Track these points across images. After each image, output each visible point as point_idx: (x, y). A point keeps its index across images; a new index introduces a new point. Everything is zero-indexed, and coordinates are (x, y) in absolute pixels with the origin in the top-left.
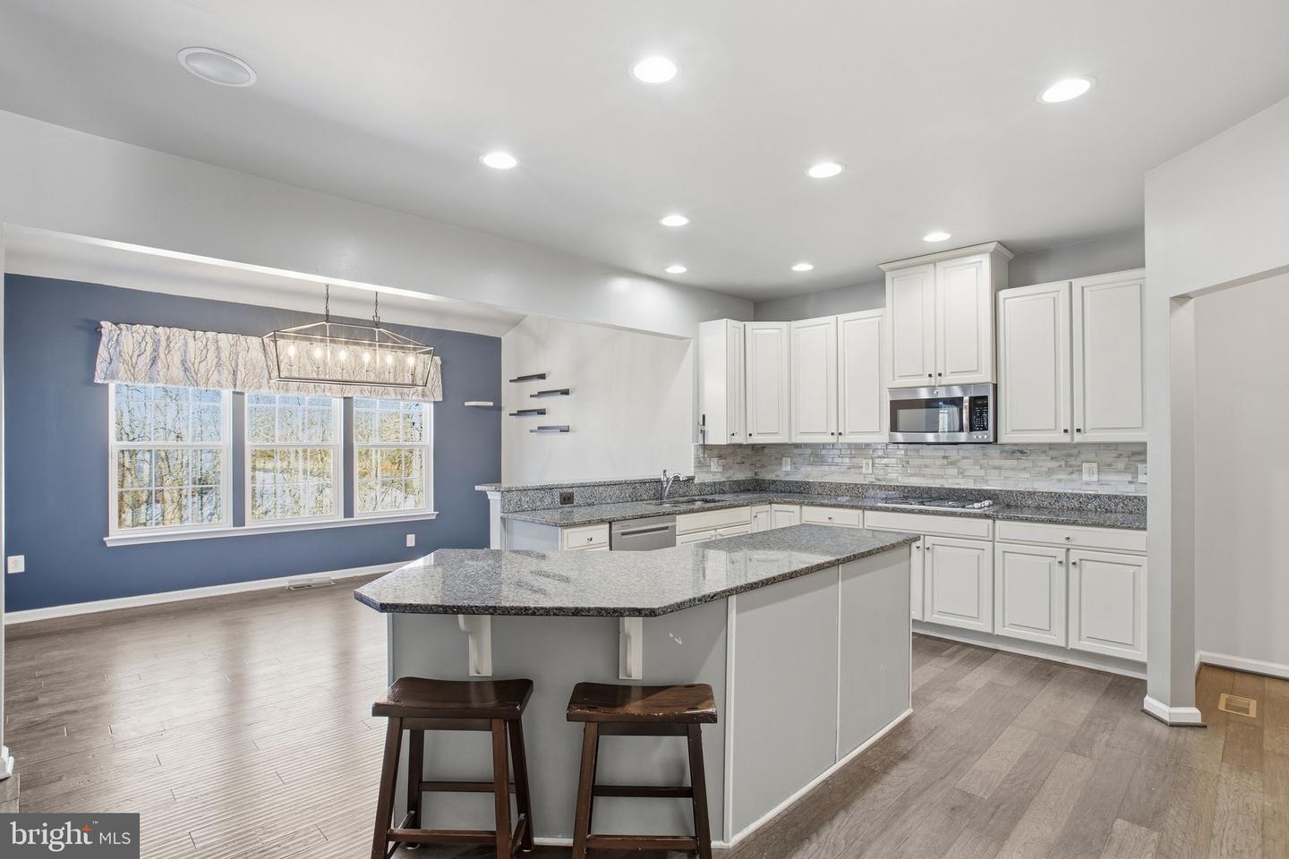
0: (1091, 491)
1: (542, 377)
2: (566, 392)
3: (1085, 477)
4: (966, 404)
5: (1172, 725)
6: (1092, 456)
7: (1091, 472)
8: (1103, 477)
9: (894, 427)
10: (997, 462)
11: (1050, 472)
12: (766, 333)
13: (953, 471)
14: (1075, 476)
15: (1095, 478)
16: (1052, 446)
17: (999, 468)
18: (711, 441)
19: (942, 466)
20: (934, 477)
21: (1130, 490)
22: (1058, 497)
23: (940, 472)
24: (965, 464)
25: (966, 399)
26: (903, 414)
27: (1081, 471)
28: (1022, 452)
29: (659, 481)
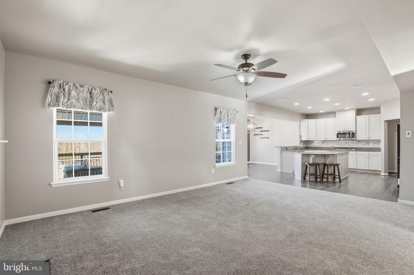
0: (371, 147)
1: (262, 128)
2: (268, 131)
3: (371, 145)
4: (351, 134)
5: (384, 176)
6: (372, 142)
7: (371, 144)
8: (374, 145)
9: (337, 137)
10: (355, 143)
11: (365, 144)
12: (312, 121)
13: (347, 144)
14: (369, 145)
15: (372, 145)
16: (365, 140)
17: (356, 144)
18: (302, 140)
19: (345, 144)
20: (344, 145)
21: (378, 147)
22: (366, 148)
23: (345, 145)
24: (349, 143)
25: (351, 133)
26: (339, 135)
27: (370, 144)
28: (360, 141)
29: (296, 146)
